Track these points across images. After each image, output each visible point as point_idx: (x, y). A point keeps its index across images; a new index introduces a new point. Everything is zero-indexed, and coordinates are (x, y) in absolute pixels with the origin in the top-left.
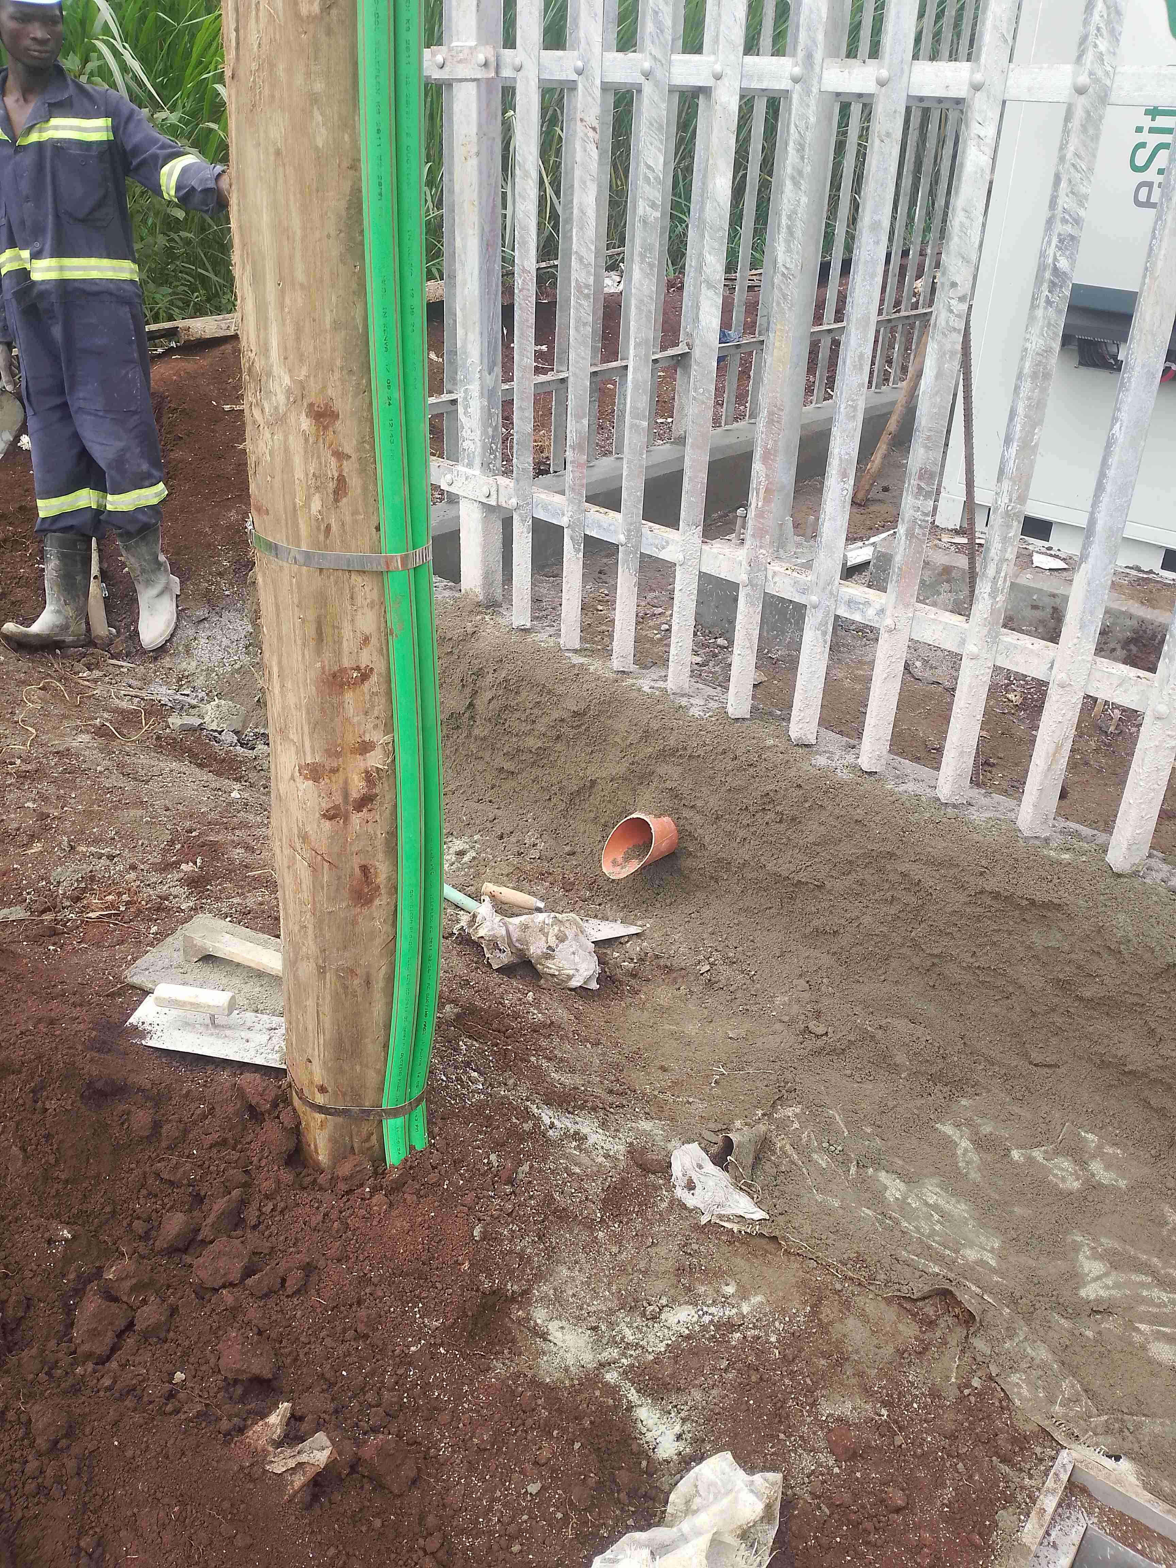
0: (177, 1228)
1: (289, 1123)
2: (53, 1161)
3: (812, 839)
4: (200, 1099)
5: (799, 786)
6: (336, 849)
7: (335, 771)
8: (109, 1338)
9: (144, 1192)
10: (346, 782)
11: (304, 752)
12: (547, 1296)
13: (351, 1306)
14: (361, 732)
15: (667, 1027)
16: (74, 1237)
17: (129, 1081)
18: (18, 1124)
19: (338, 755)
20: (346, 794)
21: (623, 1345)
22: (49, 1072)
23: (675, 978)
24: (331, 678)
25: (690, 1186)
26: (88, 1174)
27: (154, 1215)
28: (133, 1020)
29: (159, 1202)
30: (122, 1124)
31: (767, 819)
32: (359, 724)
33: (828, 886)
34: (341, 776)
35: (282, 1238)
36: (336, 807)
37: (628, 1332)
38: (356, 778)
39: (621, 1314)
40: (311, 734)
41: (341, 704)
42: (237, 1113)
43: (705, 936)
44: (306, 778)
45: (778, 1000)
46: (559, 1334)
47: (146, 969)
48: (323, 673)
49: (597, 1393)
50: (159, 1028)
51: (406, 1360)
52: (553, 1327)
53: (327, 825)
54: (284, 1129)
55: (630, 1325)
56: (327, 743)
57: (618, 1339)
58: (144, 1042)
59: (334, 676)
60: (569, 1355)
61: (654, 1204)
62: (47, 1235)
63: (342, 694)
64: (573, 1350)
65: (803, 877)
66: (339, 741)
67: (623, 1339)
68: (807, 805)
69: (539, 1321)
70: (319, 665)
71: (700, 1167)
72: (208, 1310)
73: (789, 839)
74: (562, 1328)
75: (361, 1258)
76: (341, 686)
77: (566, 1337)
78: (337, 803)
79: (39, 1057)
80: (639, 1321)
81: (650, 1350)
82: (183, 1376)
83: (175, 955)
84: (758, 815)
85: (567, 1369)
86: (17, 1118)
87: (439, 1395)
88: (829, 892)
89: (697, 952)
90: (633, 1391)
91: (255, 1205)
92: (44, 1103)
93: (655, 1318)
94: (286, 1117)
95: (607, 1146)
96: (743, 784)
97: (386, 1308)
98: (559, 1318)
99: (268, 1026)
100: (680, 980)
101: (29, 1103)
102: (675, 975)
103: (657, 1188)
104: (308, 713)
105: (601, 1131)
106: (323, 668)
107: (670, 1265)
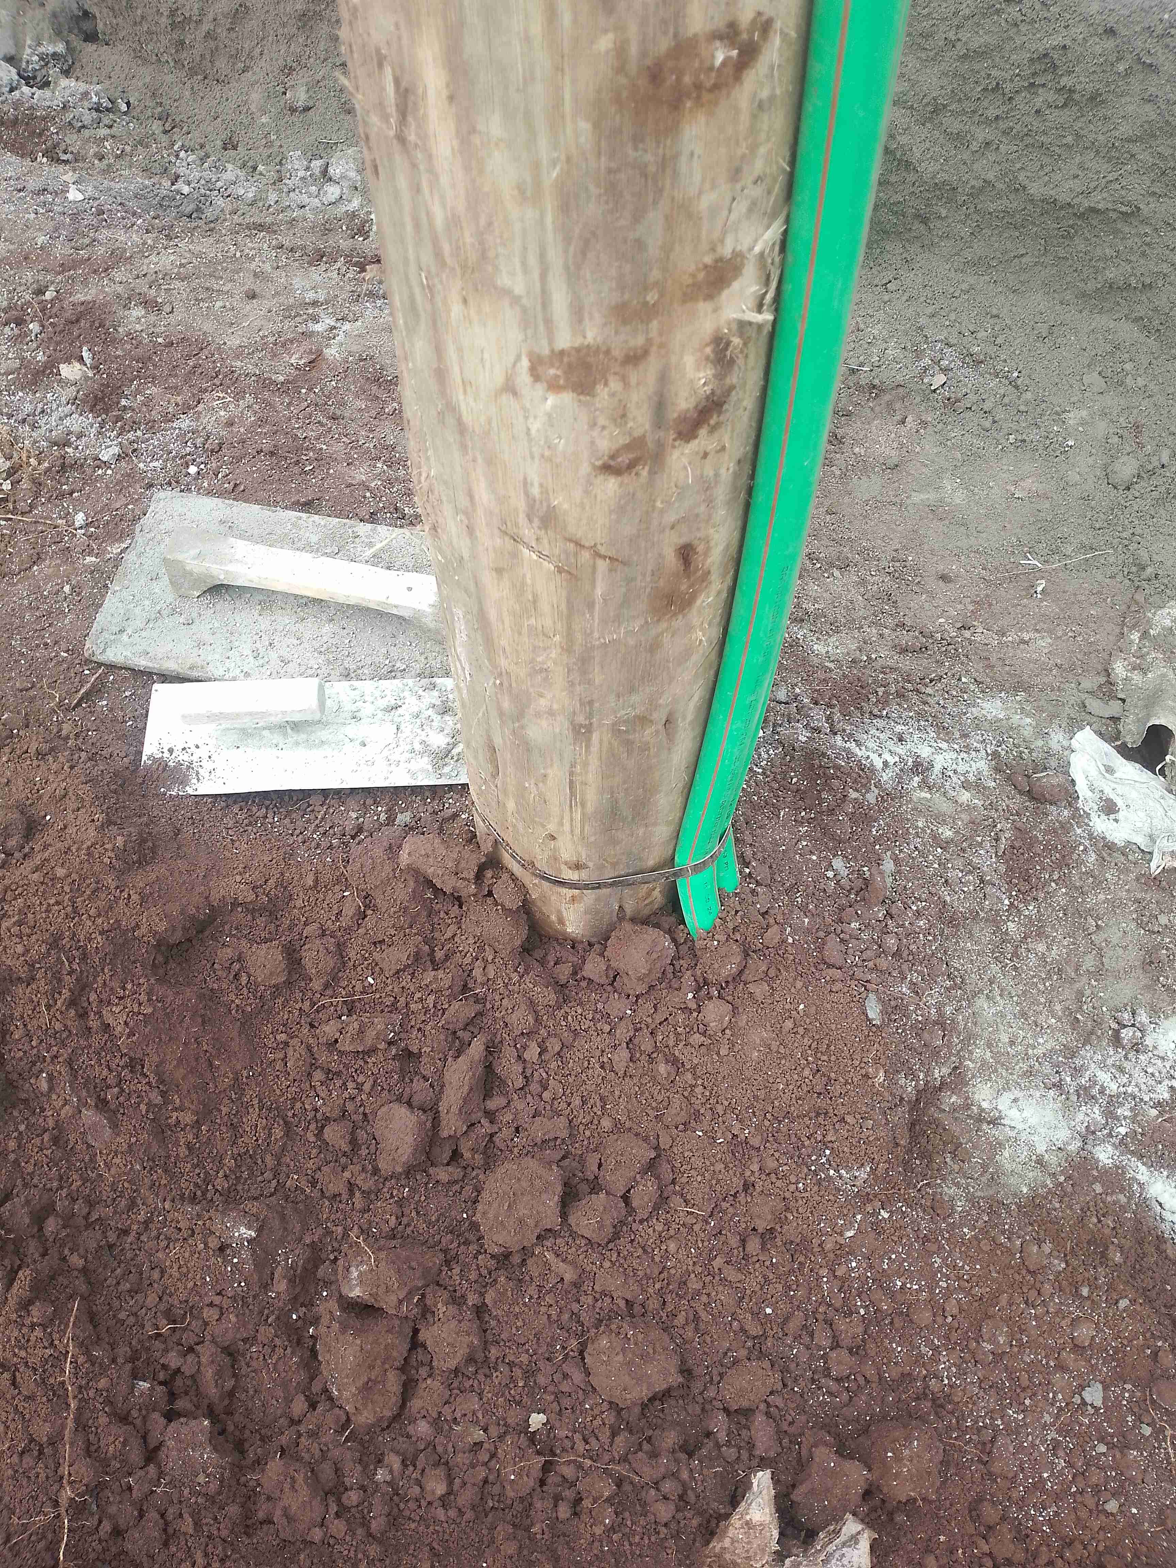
0: (409, 1139)
1: (512, 901)
2: (159, 1100)
3: (1125, 129)
4: (338, 881)
5: (1111, 32)
6: (628, 529)
7: (635, 358)
8: (393, 1382)
9: (318, 1075)
10: (663, 378)
11: (548, 322)
12: (984, 1063)
13: (735, 1196)
14: (716, 235)
15: (917, 498)
16: (259, 1230)
17: (215, 898)
18: (70, 1062)
19: (647, 313)
20: (660, 405)
21: (1104, 1101)
22: (84, 957)
23: (889, 404)
24: (643, 82)
25: (1109, 808)
26: (221, 1087)
27: (350, 1106)
28: (150, 749)
29: (351, 1085)
30: (236, 976)
31: (1038, 102)
32: (714, 211)
33: (1145, 210)
34: (652, 367)
35: (577, 1102)
36: (637, 443)
37: (1103, 1077)
38: (689, 360)
39: (1087, 1052)
40: (573, 275)
41: (668, 163)
42: (414, 896)
43: (923, 321)
44: (554, 386)
45: (1073, 418)
46: (1014, 1113)
47: (121, 631)
48: (620, 69)
49: (1098, 1188)
50: (203, 752)
51: (843, 1252)
52: (1004, 1103)
53: (611, 485)
54: (507, 911)
55: (1103, 1065)
56: (622, 287)
57: (1095, 1091)
58: (190, 791)
59: (655, 75)
60: (1036, 1138)
61: (1080, 862)
62: (213, 1243)
63: (672, 129)
64: (1042, 1131)
65: (1099, 200)
66: (655, 274)
67: (1102, 1092)
68: (1121, 68)
69: (985, 1105)
70: (605, 43)
71: (1110, 770)
72: (532, 1290)
73: (1078, 136)
74: (1015, 1100)
75: (720, 1109)
76: (676, 105)
77: (1025, 1114)
78: (637, 433)
79: (55, 942)
80: (1114, 1056)
81: (1146, 1098)
82: (542, 1418)
83: (156, 587)
84: (1018, 98)
85: (1040, 1161)
86: (65, 1053)
87: (904, 1284)
88: (1145, 222)
89: (919, 354)
90: (1143, 1169)
91: (509, 1053)
92: (99, 1013)
93: (1137, 1047)
94: (505, 895)
95: (961, 768)
96: (992, 40)
97: (792, 1188)
98: (1006, 1088)
99: (383, 703)
100: (898, 405)
101: (74, 1026)
102: (887, 397)
103: (1065, 827)
104: (565, 207)
105: (944, 745)
106: (620, 50)
107: (1134, 955)
